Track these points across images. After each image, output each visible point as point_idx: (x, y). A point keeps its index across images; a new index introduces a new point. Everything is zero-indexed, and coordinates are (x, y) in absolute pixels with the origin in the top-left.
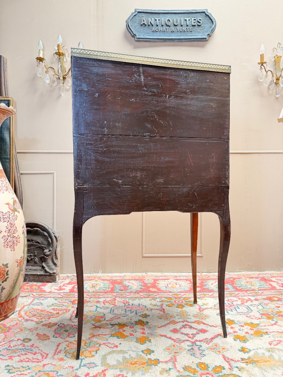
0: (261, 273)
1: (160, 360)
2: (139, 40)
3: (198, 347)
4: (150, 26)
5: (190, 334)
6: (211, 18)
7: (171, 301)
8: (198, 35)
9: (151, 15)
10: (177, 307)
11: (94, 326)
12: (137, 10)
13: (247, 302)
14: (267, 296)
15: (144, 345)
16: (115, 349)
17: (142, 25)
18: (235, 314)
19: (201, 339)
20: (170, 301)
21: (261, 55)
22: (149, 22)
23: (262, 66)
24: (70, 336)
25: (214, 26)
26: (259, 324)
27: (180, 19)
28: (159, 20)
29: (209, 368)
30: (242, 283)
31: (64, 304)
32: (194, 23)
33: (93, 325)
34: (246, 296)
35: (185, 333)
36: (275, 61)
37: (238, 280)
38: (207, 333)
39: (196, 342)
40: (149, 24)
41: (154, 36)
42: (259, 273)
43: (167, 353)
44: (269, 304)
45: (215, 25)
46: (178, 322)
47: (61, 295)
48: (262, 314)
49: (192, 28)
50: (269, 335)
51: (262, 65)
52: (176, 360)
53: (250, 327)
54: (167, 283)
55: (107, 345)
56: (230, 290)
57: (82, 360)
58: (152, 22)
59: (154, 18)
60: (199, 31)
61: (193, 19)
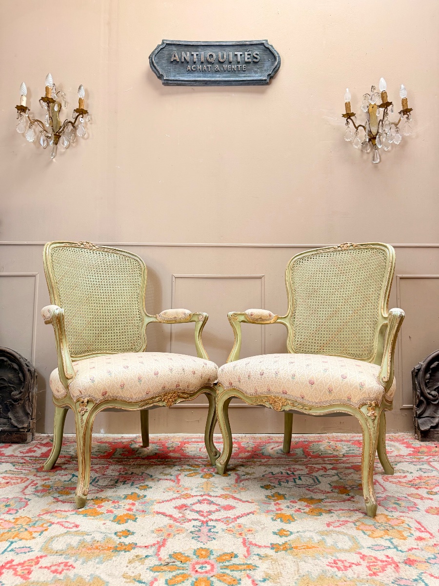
0: (356, 435)
1: (138, 545)
2: (168, 82)
3: (210, 527)
4: (185, 64)
5: (205, 512)
6: (273, 51)
7: (197, 469)
8: (254, 75)
9: (186, 49)
10: (202, 477)
11: (54, 500)
12: (165, 42)
13: (317, 471)
14: (352, 464)
15: (122, 525)
16: (75, 529)
17: (172, 62)
18: (290, 487)
19: (219, 518)
20: (194, 469)
21: (346, 103)
22: (183, 58)
23: (349, 120)
24: (9, 513)
25: (277, 63)
26: (323, 499)
27: (230, 54)
28: (197, 55)
29: (211, 556)
30: (322, 448)
31: (24, 471)
32: (248, 58)
33: (55, 498)
34: (319, 464)
35: (198, 510)
36: (368, 112)
37: (317, 443)
38: (234, 510)
39: (209, 522)
40: (183, 60)
41: (190, 76)
42: (354, 434)
43: (155, 535)
44: (352, 474)
45: (279, 63)
46: (193, 496)
47: (25, 460)
48: (335, 487)
49: (245, 66)
50: (331, 515)
51: (349, 118)
52: (164, 545)
53: (306, 503)
54: (200, 446)
55: (64, 523)
56: (296, 457)
57: (12, 543)
58: (187, 58)
59: (190, 53)
60: (256, 69)
61: (246, 53)
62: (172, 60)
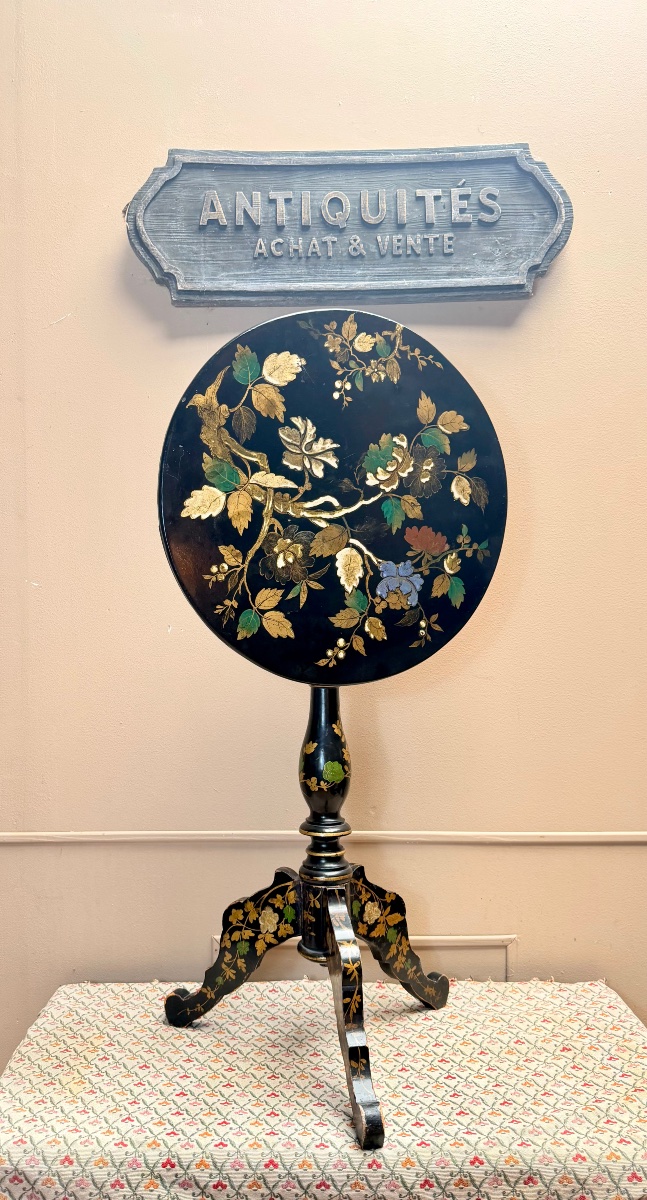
2: (191, 298)
4: (247, 233)
8: (480, 266)
9: (249, 181)
12: (178, 157)
17: (202, 228)
22: (239, 213)
25: (560, 227)
27: (398, 196)
28: (288, 201)
32: (462, 211)
40: (241, 221)
41: (264, 277)
45: (569, 224)
49: (450, 239)
58: (252, 214)
59: (264, 192)
60: (488, 249)
61: (456, 192)
62: (204, 222)
